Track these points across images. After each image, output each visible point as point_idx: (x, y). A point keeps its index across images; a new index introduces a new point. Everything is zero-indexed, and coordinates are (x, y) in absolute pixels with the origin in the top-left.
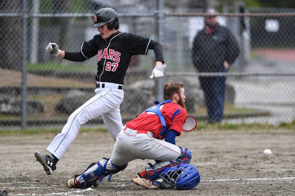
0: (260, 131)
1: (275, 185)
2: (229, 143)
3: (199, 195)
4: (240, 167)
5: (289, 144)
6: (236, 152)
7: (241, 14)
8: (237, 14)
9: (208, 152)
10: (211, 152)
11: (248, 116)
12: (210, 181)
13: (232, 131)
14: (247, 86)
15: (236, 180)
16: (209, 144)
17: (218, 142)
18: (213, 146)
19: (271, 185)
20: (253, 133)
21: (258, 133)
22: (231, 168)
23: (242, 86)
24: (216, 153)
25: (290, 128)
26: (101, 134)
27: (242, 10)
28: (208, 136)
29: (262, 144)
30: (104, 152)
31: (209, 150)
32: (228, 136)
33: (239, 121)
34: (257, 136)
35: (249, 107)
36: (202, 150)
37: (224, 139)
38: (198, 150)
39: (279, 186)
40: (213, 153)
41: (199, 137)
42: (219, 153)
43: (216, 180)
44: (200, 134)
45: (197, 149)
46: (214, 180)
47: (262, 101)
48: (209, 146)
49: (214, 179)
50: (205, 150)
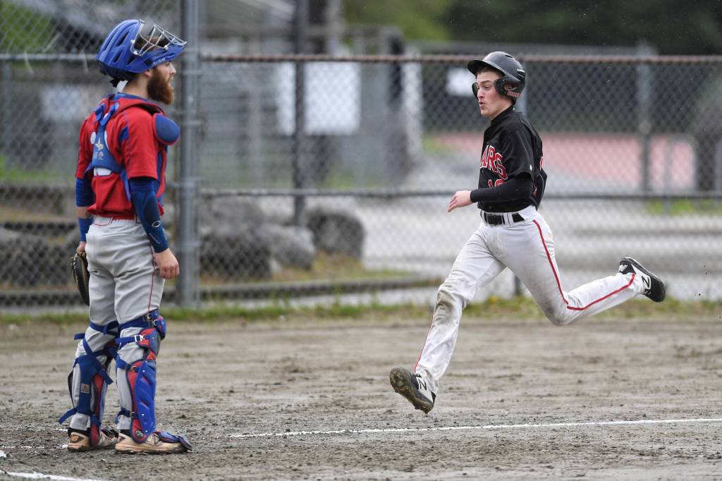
0: (411, 322)
1: (421, 445)
2: (338, 349)
3: (247, 466)
4: (351, 404)
5: (472, 350)
6: (350, 369)
7: (392, 57)
8: (385, 55)
9: (286, 369)
10: (293, 369)
11: (386, 287)
12: (277, 434)
13: (348, 322)
14: (404, 219)
15: (337, 432)
16: (291, 350)
17: (313, 346)
18: (301, 355)
19: (412, 443)
20: (395, 327)
21: (406, 326)
22: (331, 406)
23: (394, 218)
24: (303, 372)
25: (478, 315)
26: (50, 329)
27: (397, 48)
28: (291, 334)
29: (410, 350)
30: (51, 369)
31: (289, 364)
32: (336, 333)
33: (366, 299)
34: (402, 333)
35: (400, 266)
36: (272, 366)
37: (329, 338)
38: (266, 365)
39: (430, 446)
40: (296, 371)
41: (272, 334)
42: (310, 371)
43: (291, 433)
44: (274, 329)
45: (263, 362)
46: (287, 434)
47: (428, 253)
48: (292, 356)
49: (288, 431)
50: (280, 365)
